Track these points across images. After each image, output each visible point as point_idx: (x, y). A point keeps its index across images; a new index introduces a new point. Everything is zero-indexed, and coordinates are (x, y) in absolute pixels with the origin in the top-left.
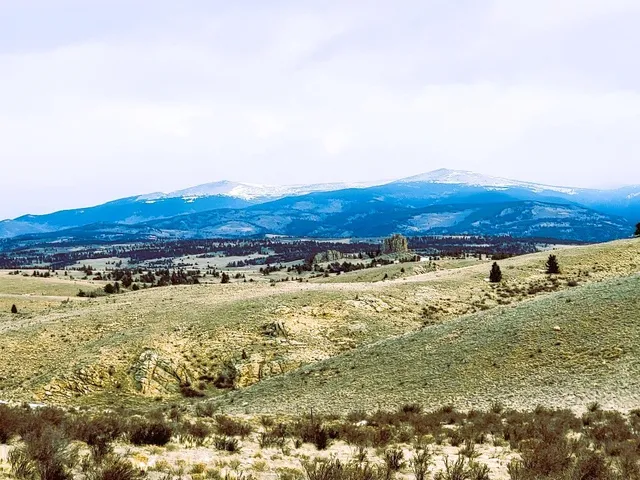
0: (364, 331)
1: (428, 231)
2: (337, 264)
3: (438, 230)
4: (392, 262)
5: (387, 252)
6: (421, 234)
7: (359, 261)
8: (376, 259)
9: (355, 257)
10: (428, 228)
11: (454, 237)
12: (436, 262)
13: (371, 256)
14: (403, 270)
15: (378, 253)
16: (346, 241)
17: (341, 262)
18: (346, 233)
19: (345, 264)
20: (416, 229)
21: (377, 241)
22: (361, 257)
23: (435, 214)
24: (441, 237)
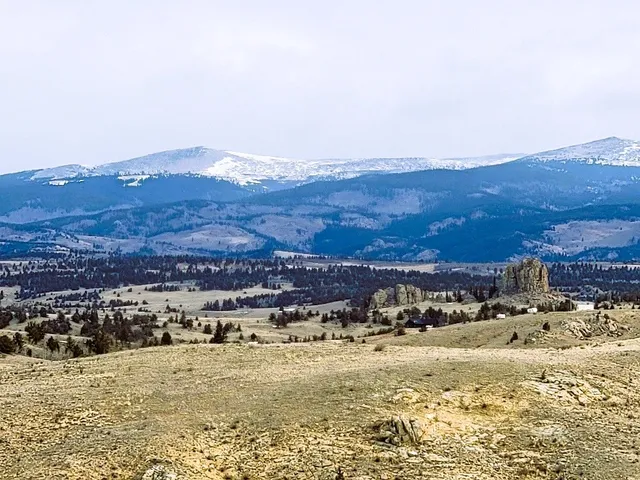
0: (563, 440)
1: (581, 254)
2: (416, 311)
3: (602, 253)
4: (524, 311)
5: (510, 291)
6: (569, 259)
7: (458, 308)
8: (491, 303)
9: (448, 300)
10: (580, 249)
11: (631, 267)
12: (609, 313)
13: (480, 299)
14: (546, 327)
15: (494, 292)
16: (428, 268)
17: (423, 307)
18: (427, 254)
19: (430, 311)
20: (558, 249)
21: (486, 270)
22: (460, 300)
23: (595, 223)
24: (606, 266)
